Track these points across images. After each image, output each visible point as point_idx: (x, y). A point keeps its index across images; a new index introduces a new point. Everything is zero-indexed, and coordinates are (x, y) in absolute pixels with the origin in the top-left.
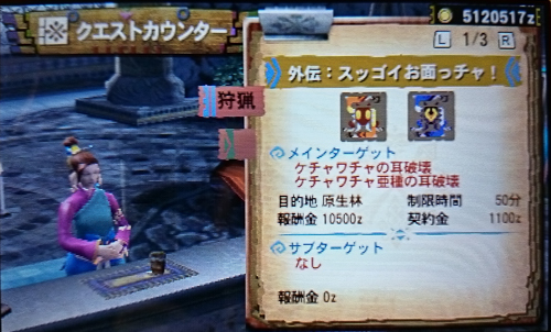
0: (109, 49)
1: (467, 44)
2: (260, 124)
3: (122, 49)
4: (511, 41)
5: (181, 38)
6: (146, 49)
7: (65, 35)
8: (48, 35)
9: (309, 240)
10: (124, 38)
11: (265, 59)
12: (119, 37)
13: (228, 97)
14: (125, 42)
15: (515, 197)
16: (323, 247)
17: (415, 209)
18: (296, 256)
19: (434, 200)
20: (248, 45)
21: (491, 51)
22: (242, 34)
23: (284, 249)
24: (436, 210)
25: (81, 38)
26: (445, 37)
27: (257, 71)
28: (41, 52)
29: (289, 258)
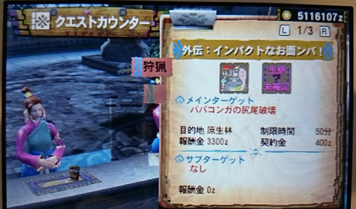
0: (76, 33)
1: (300, 33)
2: (169, 82)
3: (84, 33)
4: (328, 32)
5: (121, 27)
6: (99, 33)
7: (48, 24)
8: (37, 24)
9: (199, 154)
10: (85, 26)
11: (174, 41)
12: (82, 25)
13: (150, 65)
14: (86, 29)
15: (328, 130)
16: (207, 159)
17: (265, 136)
18: (191, 164)
19: (277, 131)
20: (163, 32)
21: (315, 38)
22: (159, 25)
23: (183, 160)
24: (278, 137)
25: (58, 26)
26: (286, 29)
27: (168, 48)
28: (33, 34)
29: (186, 165)
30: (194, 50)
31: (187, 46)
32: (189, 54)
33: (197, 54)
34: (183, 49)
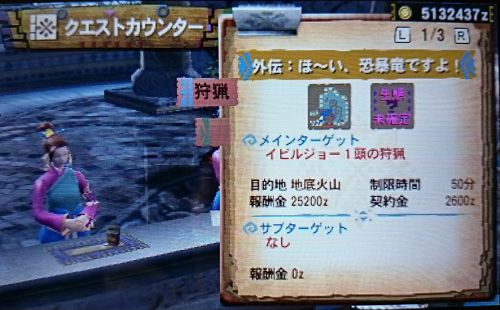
0: (94, 43)
1: (425, 39)
2: (234, 113)
3: (106, 43)
4: (466, 36)
5: (161, 33)
6: (129, 44)
7: (54, 31)
8: (38, 31)
9: (279, 221)
10: (108, 33)
11: (239, 53)
12: (103, 32)
13: (204, 88)
14: (108, 37)
15: (470, 181)
16: (291, 227)
17: (377, 192)
18: (267, 236)
19: (395, 184)
20: (223, 40)
21: (448, 45)
22: (217, 30)
23: (256, 229)
24: (396, 193)
25: (69, 34)
26: (405, 32)
27: (231, 63)
28: (32, 47)
29: (260, 238)
30: (269, 65)
31: (259, 60)
32: (262, 71)
33: (275, 71)
34: (254, 65)
